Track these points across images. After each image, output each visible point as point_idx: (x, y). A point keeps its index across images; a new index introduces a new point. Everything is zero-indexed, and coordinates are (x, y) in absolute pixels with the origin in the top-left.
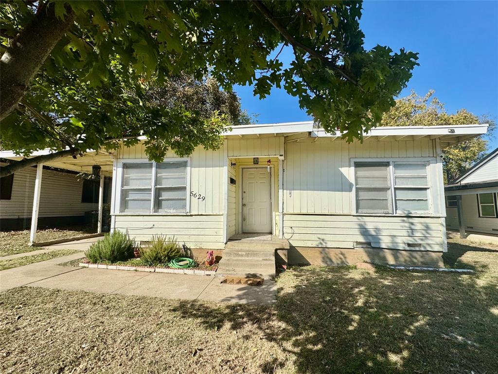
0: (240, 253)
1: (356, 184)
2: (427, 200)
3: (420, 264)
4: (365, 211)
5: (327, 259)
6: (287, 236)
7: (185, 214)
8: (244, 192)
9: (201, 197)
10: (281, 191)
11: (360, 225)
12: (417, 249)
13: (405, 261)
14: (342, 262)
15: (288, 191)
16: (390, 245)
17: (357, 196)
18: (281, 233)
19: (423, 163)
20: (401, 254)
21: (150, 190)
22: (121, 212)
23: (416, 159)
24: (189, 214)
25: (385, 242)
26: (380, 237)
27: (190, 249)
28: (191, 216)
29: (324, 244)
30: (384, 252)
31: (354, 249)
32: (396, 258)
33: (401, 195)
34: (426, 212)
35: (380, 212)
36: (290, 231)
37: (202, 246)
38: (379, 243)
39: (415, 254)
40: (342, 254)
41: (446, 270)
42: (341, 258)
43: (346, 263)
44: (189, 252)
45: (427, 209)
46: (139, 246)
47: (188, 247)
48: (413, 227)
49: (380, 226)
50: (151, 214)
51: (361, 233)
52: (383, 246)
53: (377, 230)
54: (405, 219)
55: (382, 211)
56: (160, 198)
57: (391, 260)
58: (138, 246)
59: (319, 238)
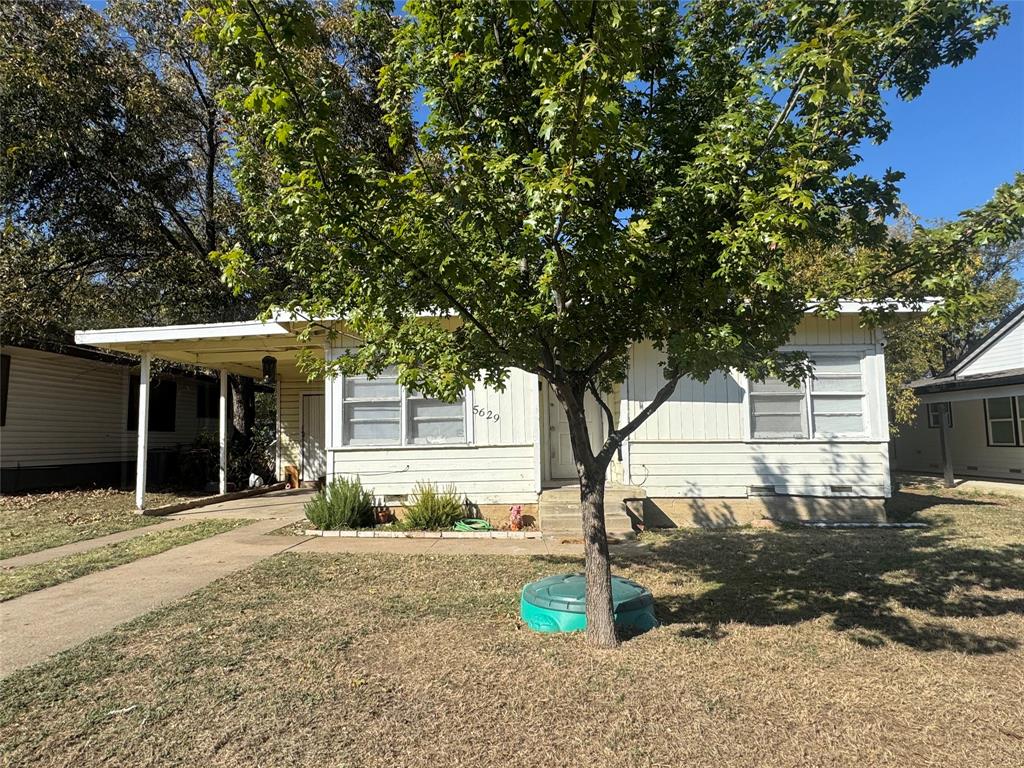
0: (569, 506)
1: (751, 389)
2: (861, 415)
3: (848, 518)
4: (763, 434)
5: (700, 517)
6: (637, 480)
7: (466, 446)
8: (552, 405)
9: (492, 416)
10: (624, 403)
11: (754, 458)
12: (844, 494)
13: (826, 515)
14: (727, 521)
15: (638, 403)
16: (802, 490)
17: (752, 410)
18: (627, 476)
19: (855, 354)
20: (819, 504)
21: (397, 404)
22: (345, 443)
23: (846, 348)
24: (474, 446)
25: (795, 485)
26: (787, 477)
27: (476, 506)
28: (477, 448)
29: (696, 492)
30: (792, 501)
31: (747, 498)
32: (812, 510)
33: (822, 407)
34: (860, 434)
35: (789, 436)
36: (642, 471)
37: (498, 499)
38: (785, 487)
39: (841, 503)
40: (726, 507)
41: (888, 525)
42: (723, 515)
43: (732, 521)
44: (475, 511)
45: (863, 430)
46: (383, 505)
47: (473, 502)
48: (839, 460)
49: (788, 459)
50: (404, 447)
51: (757, 471)
52: (792, 491)
53: (782, 466)
54: (827, 446)
55: (792, 434)
56: (415, 419)
57: (804, 514)
58: (380, 504)
59: (688, 482)
